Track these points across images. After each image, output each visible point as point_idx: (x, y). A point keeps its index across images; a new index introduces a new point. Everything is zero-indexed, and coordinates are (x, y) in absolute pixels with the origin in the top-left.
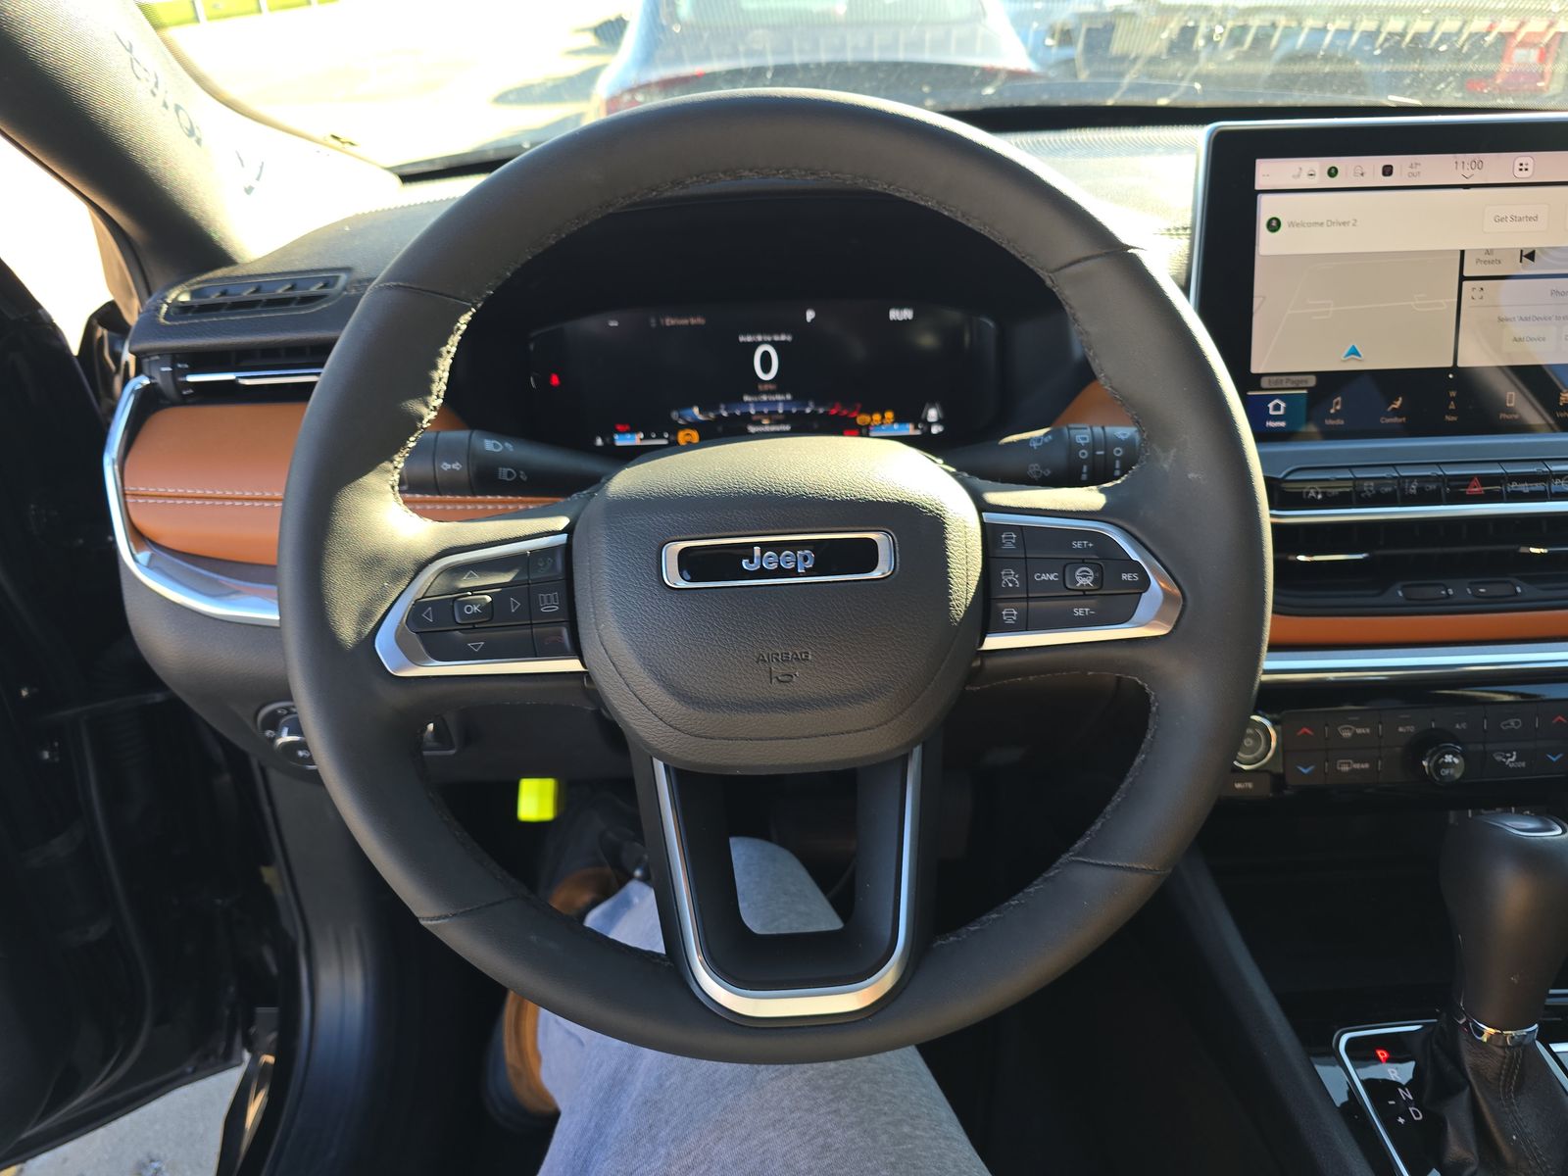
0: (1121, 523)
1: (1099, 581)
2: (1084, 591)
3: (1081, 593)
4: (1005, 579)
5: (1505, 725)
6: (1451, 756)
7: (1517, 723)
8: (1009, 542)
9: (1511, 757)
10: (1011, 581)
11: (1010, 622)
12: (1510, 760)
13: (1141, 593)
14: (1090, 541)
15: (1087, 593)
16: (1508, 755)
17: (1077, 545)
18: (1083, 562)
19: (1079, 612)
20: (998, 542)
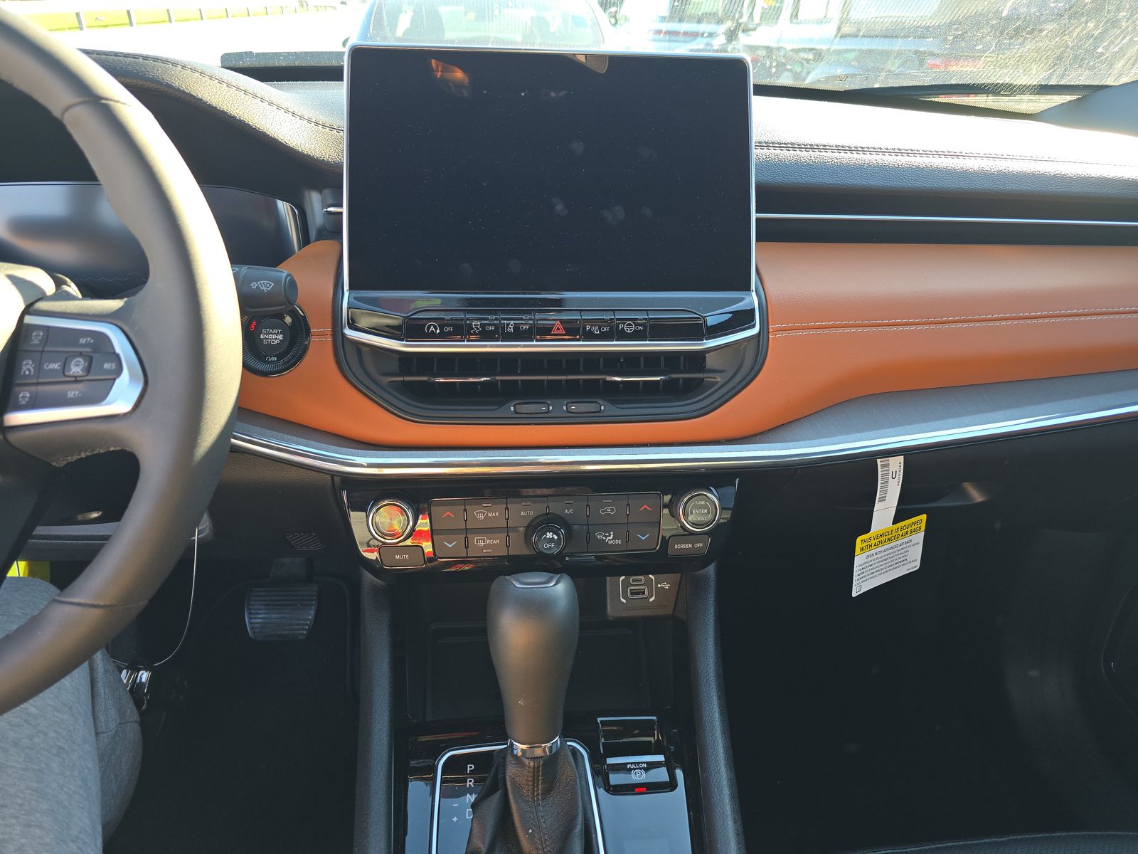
0: (120, 324)
1: (88, 370)
2: (76, 377)
3: (74, 379)
4: (24, 368)
5: (603, 512)
6: (551, 533)
7: (612, 510)
8: (36, 338)
9: (610, 536)
10: (29, 370)
11: (23, 403)
12: (608, 538)
13: (115, 379)
14: (92, 339)
15: (78, 379)
16: (607, 534)
17: (82, 341)
18: (81, 354)
19: (71, 395)
20: (28, 338)
